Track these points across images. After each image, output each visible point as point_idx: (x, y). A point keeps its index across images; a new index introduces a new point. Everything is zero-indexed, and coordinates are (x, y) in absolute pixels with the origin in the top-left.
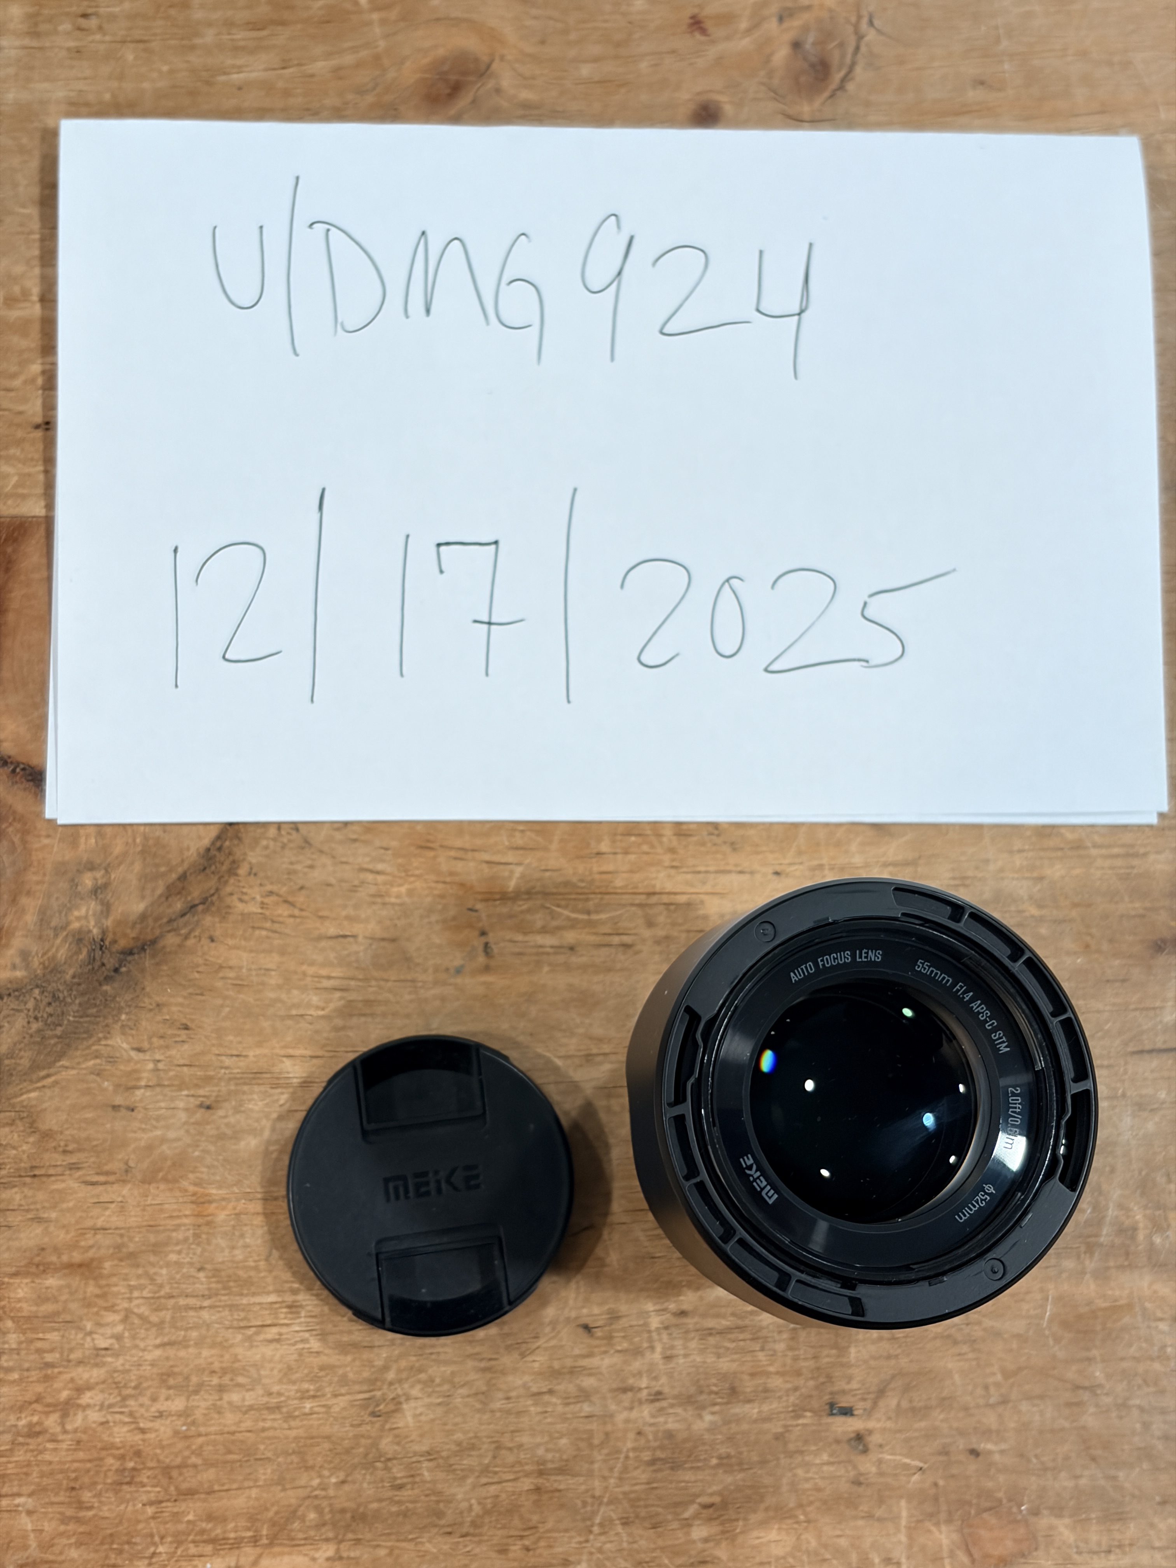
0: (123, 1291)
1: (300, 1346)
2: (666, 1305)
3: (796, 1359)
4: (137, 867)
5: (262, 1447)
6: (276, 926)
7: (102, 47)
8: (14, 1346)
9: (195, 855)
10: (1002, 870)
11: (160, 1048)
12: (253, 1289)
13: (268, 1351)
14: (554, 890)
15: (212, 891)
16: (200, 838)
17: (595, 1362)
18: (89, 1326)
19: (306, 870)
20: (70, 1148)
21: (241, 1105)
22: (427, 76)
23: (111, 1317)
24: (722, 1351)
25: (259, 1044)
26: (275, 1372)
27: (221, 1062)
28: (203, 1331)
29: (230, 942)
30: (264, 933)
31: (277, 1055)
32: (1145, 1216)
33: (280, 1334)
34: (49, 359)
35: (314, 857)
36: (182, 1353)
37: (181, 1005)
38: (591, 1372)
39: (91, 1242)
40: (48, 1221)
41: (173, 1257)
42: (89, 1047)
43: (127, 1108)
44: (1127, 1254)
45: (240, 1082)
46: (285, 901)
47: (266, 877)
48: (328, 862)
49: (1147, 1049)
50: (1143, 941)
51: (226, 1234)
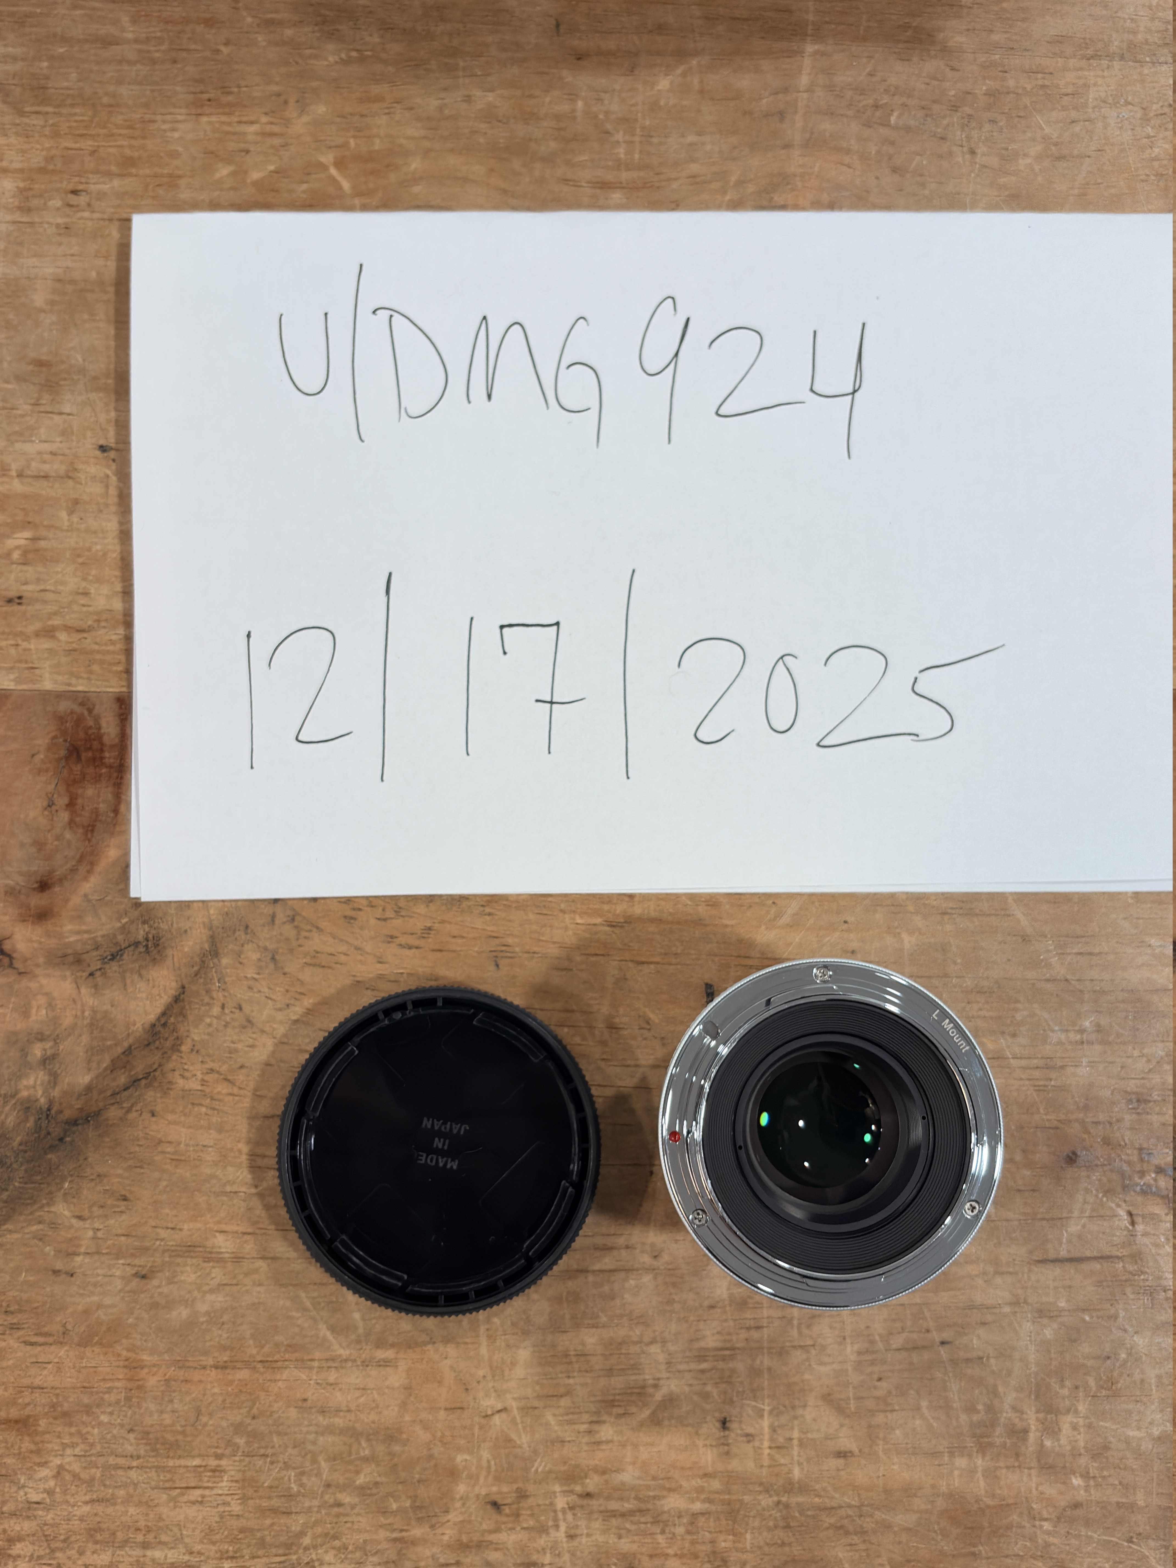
0: (56, 1448)
1: (221, 1509)
2: (572, 1487)
3: (693, 1543)
4: (85, 1039)
6: (216, 1104)
7: (90, 223)
9: (140, 1029)
11: (99, 1217)
12: (179, 1452)
13: (192, 1511)
15: (155, 1066)
16: (146, 1013)
17: (502, 1537)
18: (22, 1480)
19: (247, 1049)
20: (12, 1309)
21: (174, 1277)
23: (44, 1473)
24: (623, 1532)
25: (194, 1219)
26: (197, 1532)
27: (157, 1234)
28: (131, 1490)
29: (171, 1117)
30: (204, 1110)
31: (211, 1230)
32: (1038, 1419)
33: (203, 1496)
35: (254, 1036)
36: (110, 1510)
37: (120, 1176)
38: (497, 1547)
39: (27, 1400)
41: (105, 1418)
42: (31, 1213)
43: (67, 1273)
44: (1017, 1455)
45: (174, 1254)
46: (226, 1079)
47: (208, 1055)
48: (269, 1041)
49: (1051, 1257)
50: (1054, 1153)
51: (155, 1399)
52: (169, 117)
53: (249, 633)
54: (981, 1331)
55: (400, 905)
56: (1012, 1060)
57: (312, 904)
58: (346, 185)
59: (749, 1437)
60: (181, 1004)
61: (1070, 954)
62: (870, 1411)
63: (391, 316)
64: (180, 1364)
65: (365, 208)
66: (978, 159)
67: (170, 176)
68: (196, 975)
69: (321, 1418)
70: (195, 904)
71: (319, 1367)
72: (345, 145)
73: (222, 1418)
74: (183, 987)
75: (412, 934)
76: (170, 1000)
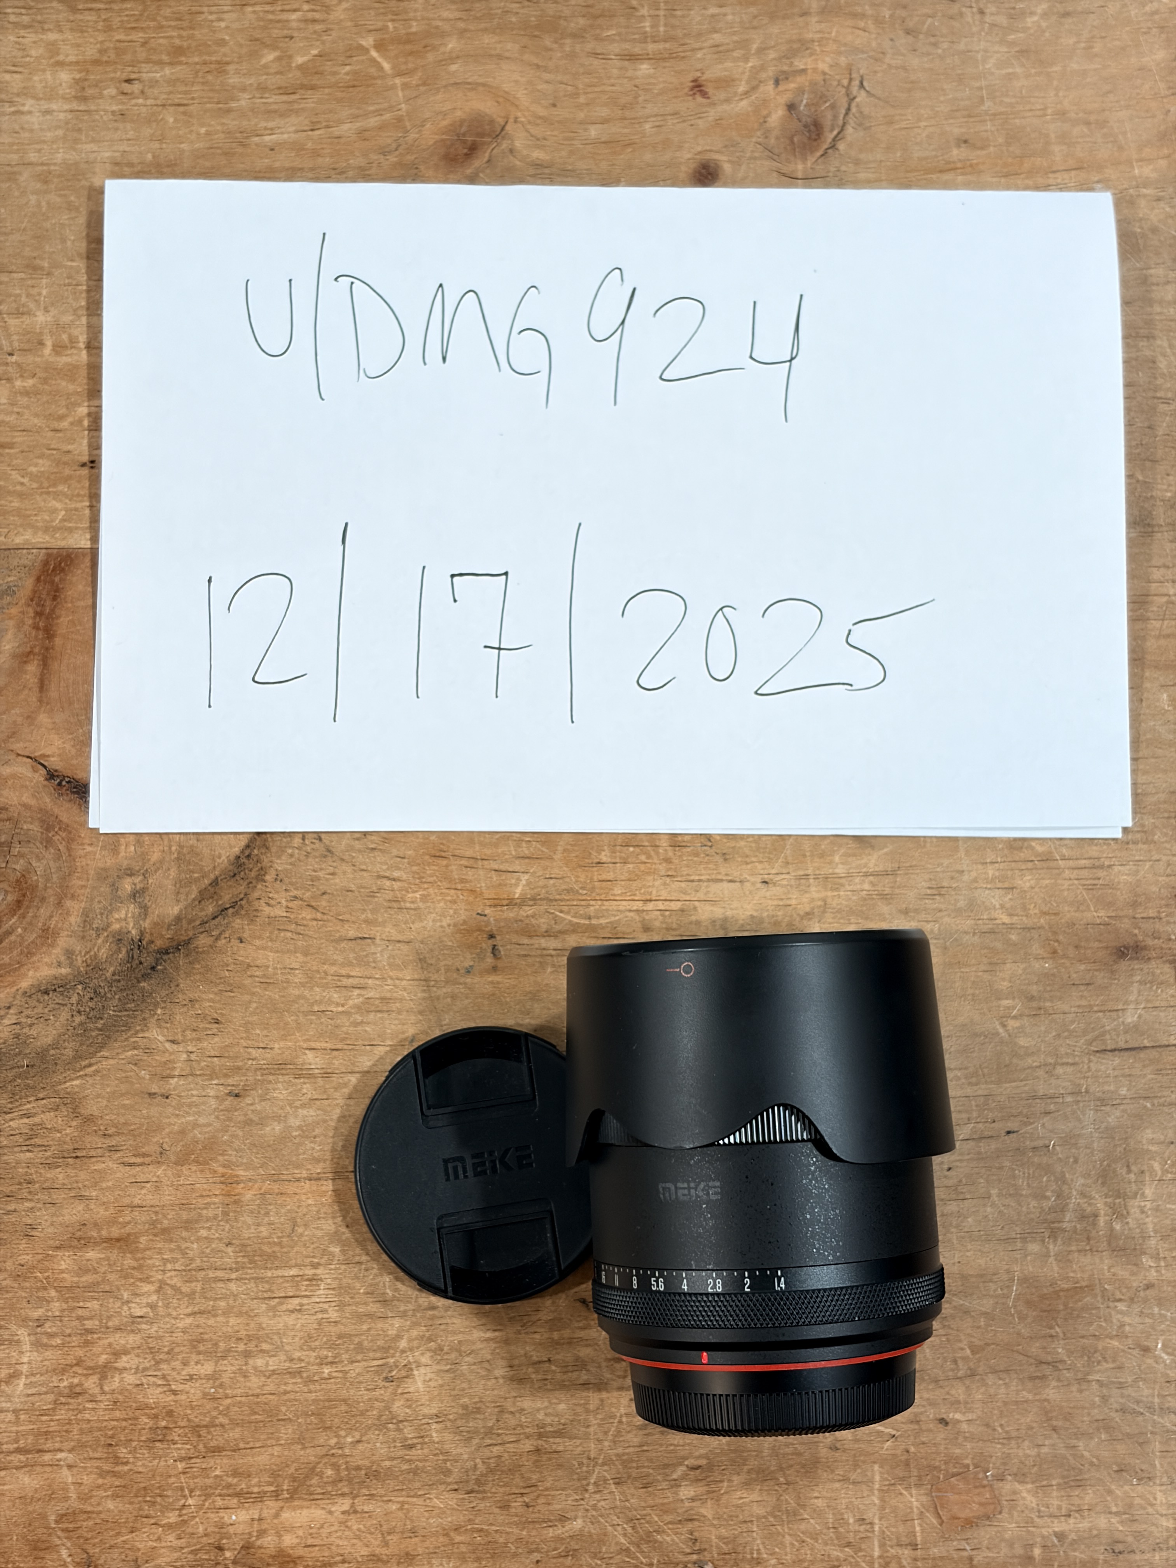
0: (157, 1263)
1: (320, 1316)
4: (173, 873)
5: (284, 1409)
6: (300, 929)
7: (144, 109)
8: (57, 1314)
9: (226, 861)
10: (975, 880)
11: (191, 1040)
12: (277, 1263)
13: (290, 1320)
14: (558, 897)
15: (242, 896)
16: (231, 847)
17: (592, 1334)
18: (126, 1296)
19: (327, 876)
20: (110, 1132)
21: (267, 1094)
22: (444, 137)
23: (146, 1288)
25: (284, 1038)
26: (297, 1339)
27: (249, 1053)
28: (231, 1302)
29: (258, 942)
30: (289, 934)
31: (301, 1048)
32: (1106, 1203)
33: (301, 1305)
34: (96, 403)
35: (335, 864)
36: (211, 1322)
37: (210, 1000)
38: (588, 1343)
39: (128, 1219)
40: (89, 1198)
41: (204, 1233)
42: (126, 1039)
43: (162, 1096)
44: (1088, 1239)
45: (266, 1072)
46: (308, 905)
47: (291, 884)
48: (349, 869)
49: (1109, 1048)
50: (1107, 948)
51: (252, 1212)
52: (214, 9)
54: (1046, 1120)
56: (1060, 861)
58: (386, 66)
64: (276, 1178)
66: (988, 19)
67: (218, 62)
72: (384, 29)
73: (317, 1228)
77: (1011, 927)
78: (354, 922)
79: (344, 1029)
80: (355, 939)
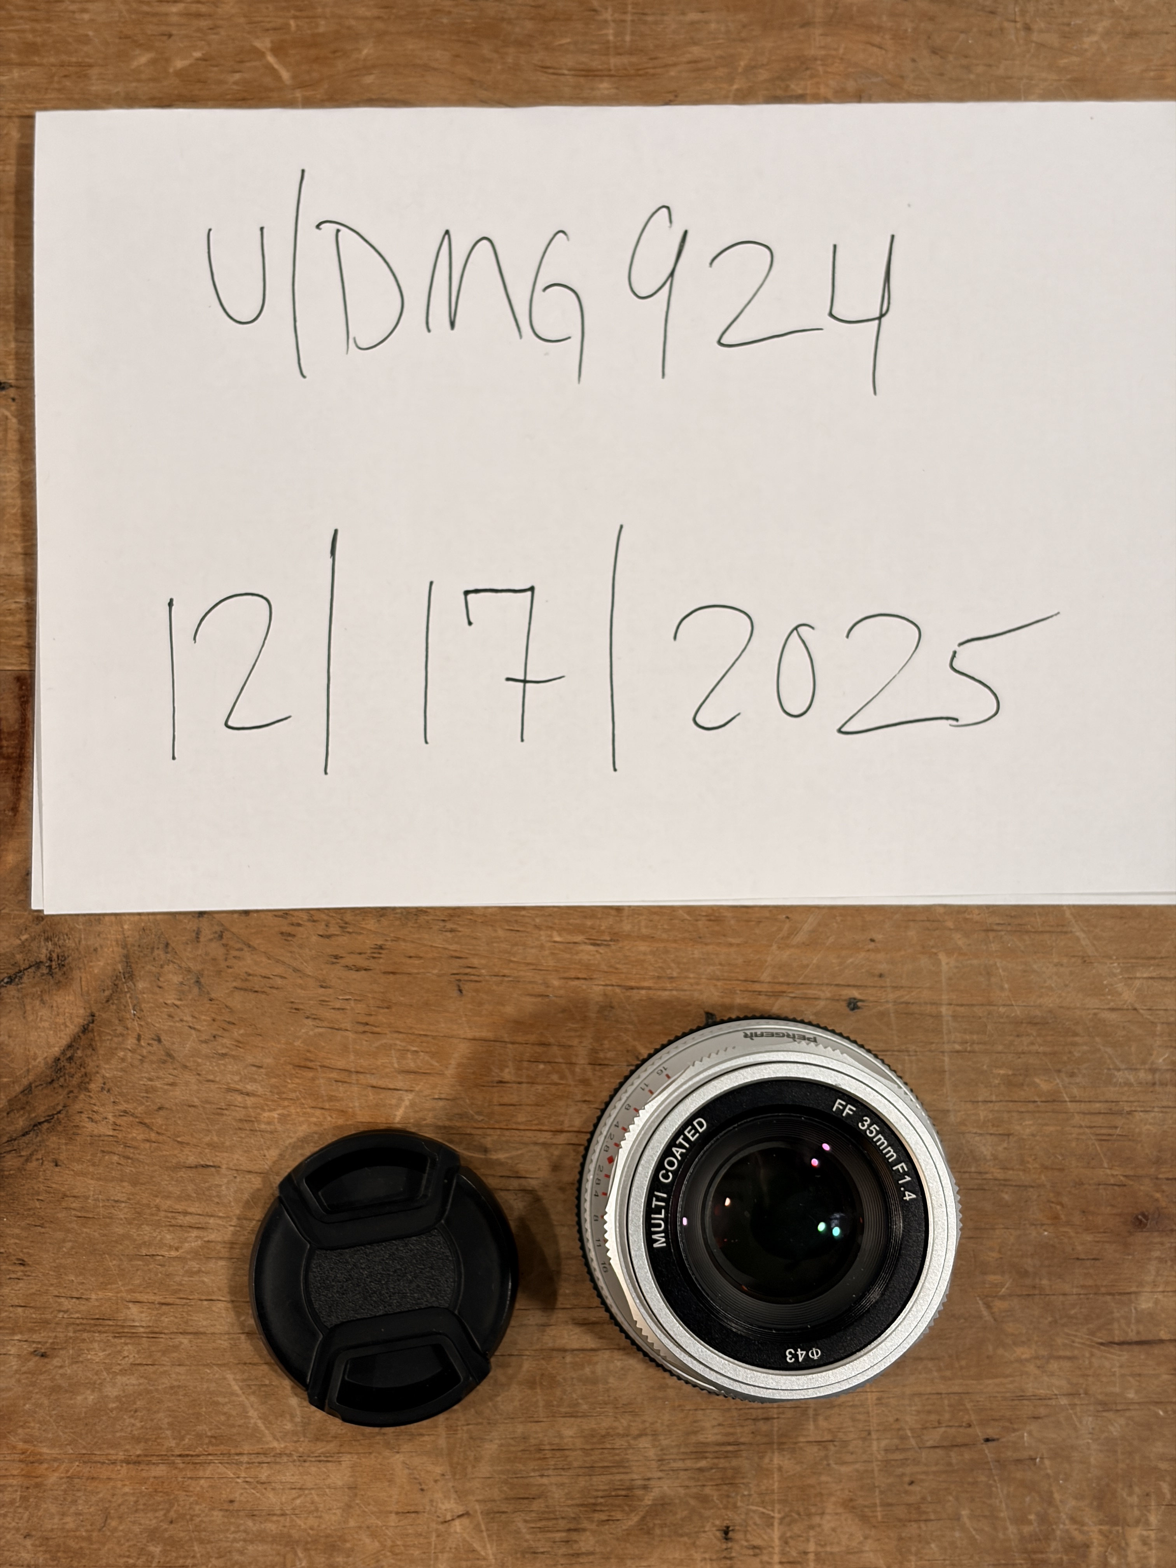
6: (129, 1152)
9: (42, 1065)
15: (60, 1108)
16: (49, 1046)
19: (166, 1087)
21: (79, 1355)
25: (103, 1286)
27: (60, 1304)
29: (77, 1167)
30: (115, 1158)
31: (122, 1299)
32: (1101, 1532)
35: (175, 1072)
37: (18, 1237)
45: (80, 1328)
46: (141, 1123)
47: (121, 1094)
48: (193, 1079)
49: (1116, 1340)
50: (1120, 1215)
51: (56, 1499)
53: (171, 600)
54: (1034, 1427)
55: (347, 920)
56: (1069, 1104)
57: (243, 917)
58: (285, 75)
59: (756, 1549)
60: (91, 1035)
61: (1139, 978)
62: (900, 1520)
63: (338, 231)
64: (86, 1459)
65: (309, 103)
66: (1035, 37)
67: (79, 64)
68: (107, 1001)
69: (250, 1523)
70: (107, 918)
71: (248, 1463)
72: (285, 28)
73: (134, 1523)
74: (93, 1016)
75: (360, 954)
76: (77, 1030)
77: (1005, 1183)
78: (196, 1146)
79: (177, 1279)
80: (196, 1167)
